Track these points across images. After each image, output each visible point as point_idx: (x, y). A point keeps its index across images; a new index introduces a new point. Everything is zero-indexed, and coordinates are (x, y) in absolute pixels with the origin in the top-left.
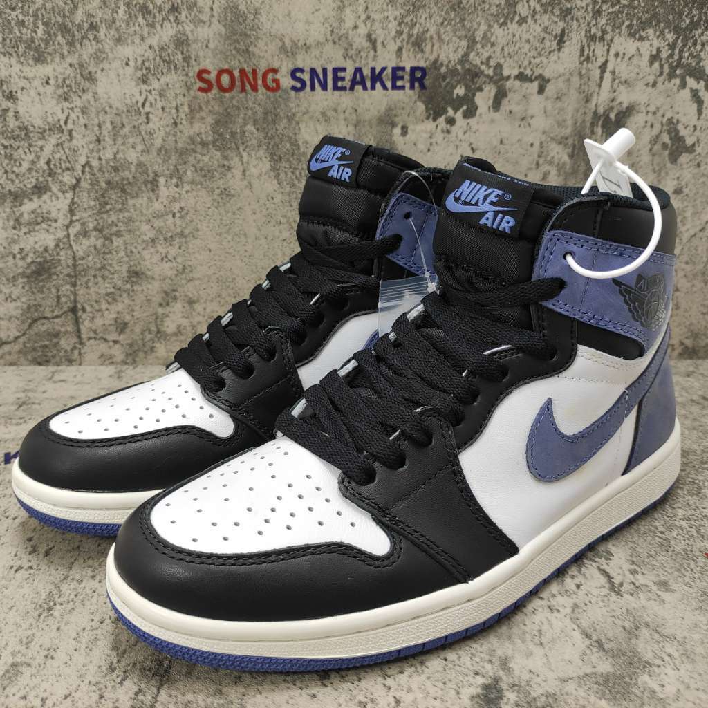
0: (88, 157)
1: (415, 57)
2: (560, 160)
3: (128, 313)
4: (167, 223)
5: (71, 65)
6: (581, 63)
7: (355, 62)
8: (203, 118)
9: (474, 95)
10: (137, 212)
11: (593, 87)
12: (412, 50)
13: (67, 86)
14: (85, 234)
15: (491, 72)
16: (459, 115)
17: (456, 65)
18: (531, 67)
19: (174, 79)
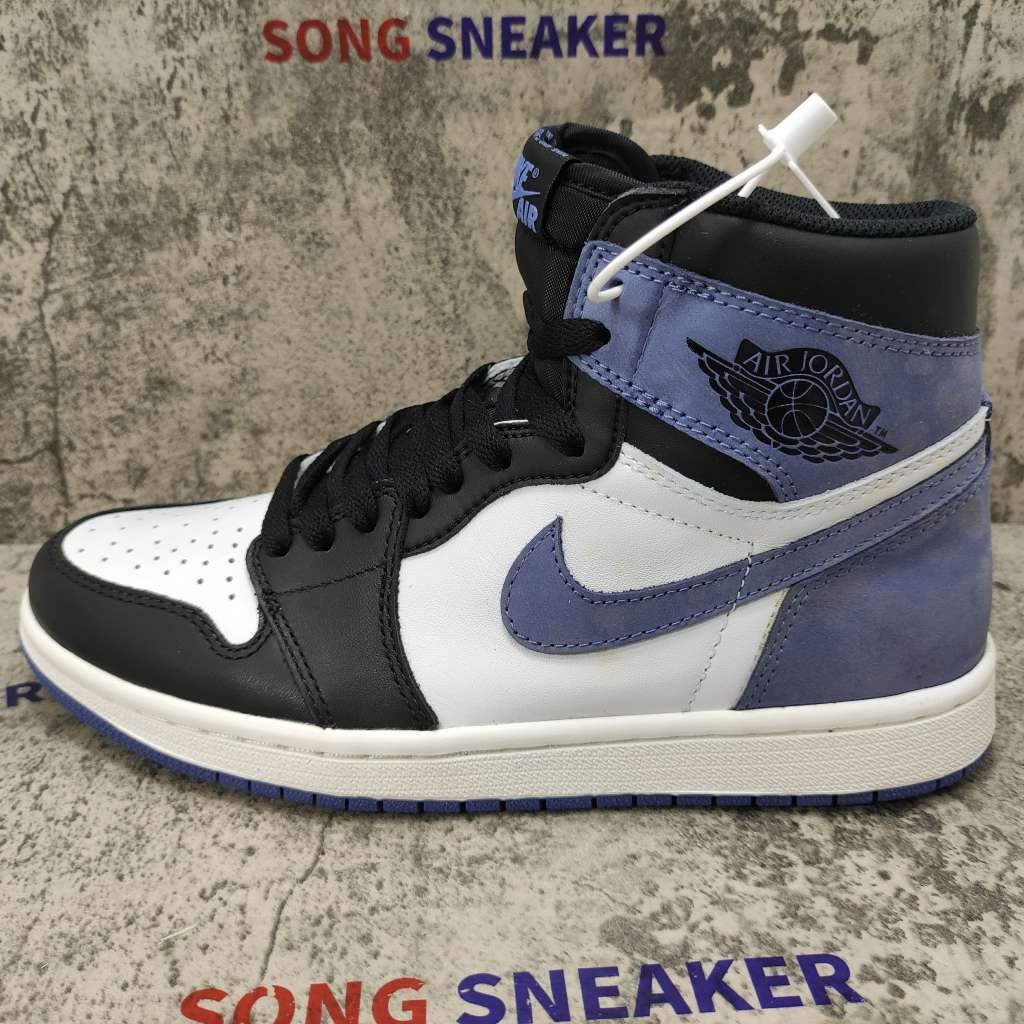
0: (73, 179)
2: (893, 180)
3: (148, 452)
4: (214, 293)
5: (41, 15)
6: (933, 9)
7: (541, 6)
8: (274, 108)
9: (747, 65)
10: (161, 276)
11: (953, 50)
13: (36, 53)
14: (70, 314)
15: (777, 25)
16: (722, 98)
17: (716, 11)
18: (848, 15)
19: (222, 39)
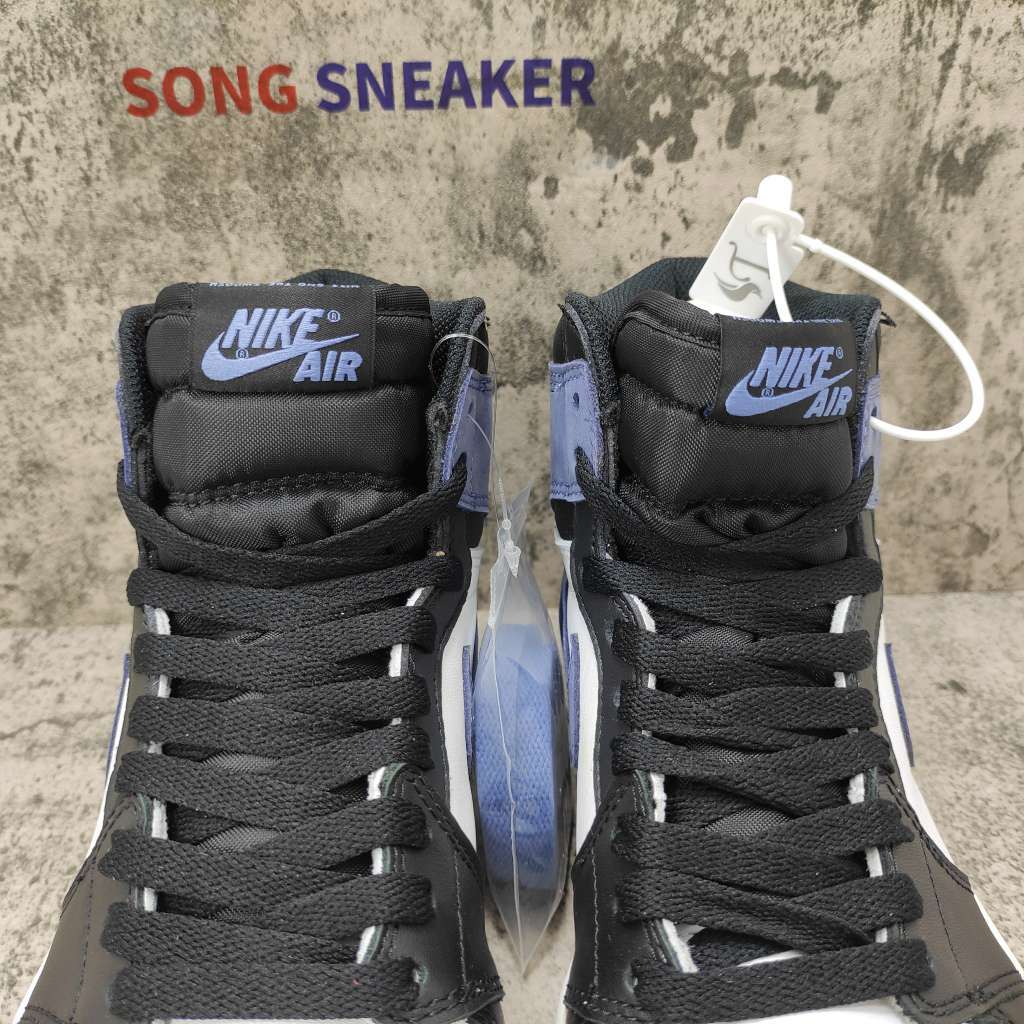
1: (572, 38)
2: (854, 240)
3: (28, 537)
4: (88, 371)
6: (905, 49)
7: (449, 50)
8: (142, 168)
9: (690, 115)
10: (26, 353)
11: (926, 96)
12: (565, 24)
15: (724, 69)
16: (660, 153)
17: (654, 54)
18: (806, 57)
19: (75, 90)
